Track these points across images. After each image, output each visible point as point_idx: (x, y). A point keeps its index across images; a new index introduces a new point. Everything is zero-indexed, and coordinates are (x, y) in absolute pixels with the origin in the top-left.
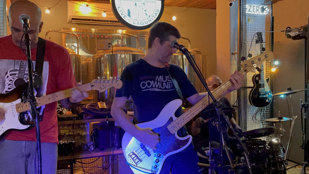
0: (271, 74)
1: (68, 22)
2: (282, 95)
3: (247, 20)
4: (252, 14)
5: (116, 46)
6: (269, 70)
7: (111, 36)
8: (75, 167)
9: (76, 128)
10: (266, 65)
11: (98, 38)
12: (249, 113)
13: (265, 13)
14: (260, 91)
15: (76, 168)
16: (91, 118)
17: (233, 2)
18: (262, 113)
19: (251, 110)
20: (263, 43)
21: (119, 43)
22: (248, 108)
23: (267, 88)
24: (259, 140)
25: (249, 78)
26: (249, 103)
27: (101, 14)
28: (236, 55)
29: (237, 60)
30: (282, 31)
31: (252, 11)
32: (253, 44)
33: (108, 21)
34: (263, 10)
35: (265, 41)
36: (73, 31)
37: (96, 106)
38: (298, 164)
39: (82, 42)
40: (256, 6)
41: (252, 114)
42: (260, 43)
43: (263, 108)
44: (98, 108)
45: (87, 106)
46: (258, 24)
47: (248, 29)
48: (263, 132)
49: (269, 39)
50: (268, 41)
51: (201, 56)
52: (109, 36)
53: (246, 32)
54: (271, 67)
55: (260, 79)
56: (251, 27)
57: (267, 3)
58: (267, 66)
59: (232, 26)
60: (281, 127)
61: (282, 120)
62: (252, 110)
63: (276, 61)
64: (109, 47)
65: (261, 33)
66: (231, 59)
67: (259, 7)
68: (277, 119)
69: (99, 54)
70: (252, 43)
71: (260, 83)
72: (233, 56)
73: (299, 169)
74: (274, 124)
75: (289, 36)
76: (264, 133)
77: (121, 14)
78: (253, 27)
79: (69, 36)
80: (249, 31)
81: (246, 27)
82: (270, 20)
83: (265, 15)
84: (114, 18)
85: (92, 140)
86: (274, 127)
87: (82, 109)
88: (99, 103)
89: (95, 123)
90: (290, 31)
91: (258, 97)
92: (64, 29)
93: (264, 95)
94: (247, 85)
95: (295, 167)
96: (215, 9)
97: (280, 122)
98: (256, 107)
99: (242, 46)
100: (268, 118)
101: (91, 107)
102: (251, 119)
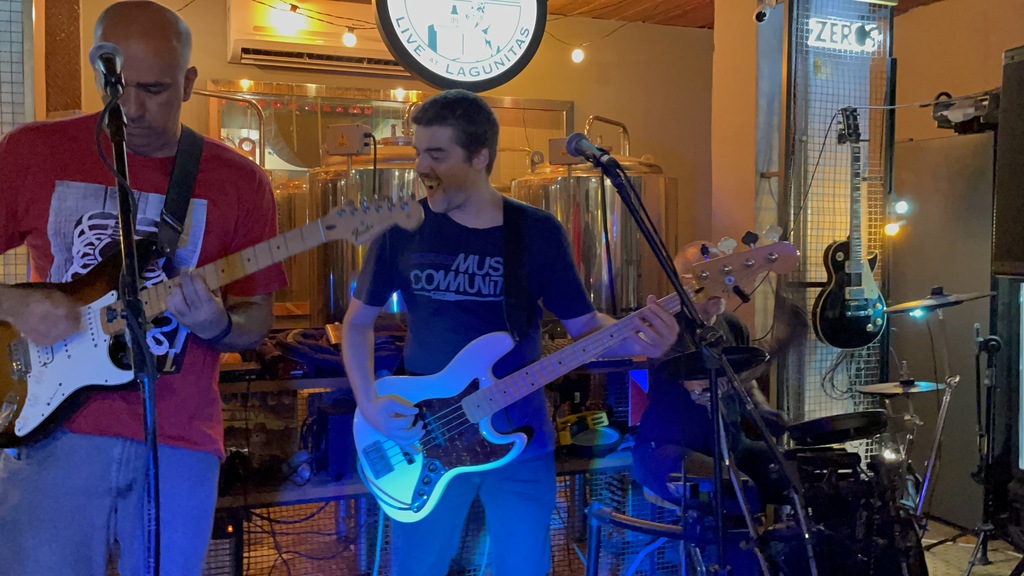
0: (884, 242)
1: (229, 59)
2: (917, 310)
3: (811, 68)
4: (829, 49)
5: (386, 142)
6: (878, 230)
7: (368, 109)
8: (249, 532)
9: (253, 406)
10: (870, 213)
11: (325, 114)
12: (813, 364)
13: (869, 46)
14: (847, 297)
15: (252, 535)
16: (305, 376)
17: (768, 8)
18: (854, 366)
19: (819, 357)
20: (861, 144)
21: (399, 133)
22: (807, 351)
23: (870, 288)
24: (837, 452)
25: (814, 254)
26: (813, 336)
27: (339, 36)
28: (774, 181)
29: (776, 197)
30: (922, 106)
31: (828, 40)
32: (827, 147)
33: (360, 60)
34: (863, 35)
35: (867, 138)
36: (245, 90)
37: (322, 337)
38: (964, 531)
39: (273, 127)
40: (840, 24)
41: (821, 368)
42: (851, 142)
43: (857, 351)
44: (325, 345)
45: (290, 336)
46: (846, 80)
47: (812, 97)
48: (851, 425)
49: (879, 130)
50: (879, 137)
51: (661, 181)
52: (362, 109)
53: (807, 107)
54: (884, 220)
55: (847, 257)
56: (825, 91)
57: (876, 16)
58: (873, 216)
59: (764, 85)
60: (908, 411)
61: (913, 390)
62: (821, 356)
63: (899, 200)
64: (367, 145)
65: (855, 110)
66: (757, 194)
67: (849, 27)
68: (895, 386)
69: (332, 169)
70: (824, 144)
71: (847, 271)
72: (765, 184)
73: (967, 546)
74: (887, 401)
75: (944, 123)
76: (856, 429)
77: (408, 41)
78: (830, 91)
79: (232, 105)
80: (818, 104)
81: (807, 92)
82: (885, 69)
83: (868, 53)
84: (382, 51)
85: (306, 447)
86: (887, 410)
87: (275, 346)
88: (329, 327)
89: (317, 390)
90: (948, 106)
91: (843, 315)
92: (216, 82)
93: (859, 308)
94: (808, 275)
95: (954, 540)
96: (711, 27)
97: (907, 395)
98: (836, 346)
99: (793, 152)
100: (873, 383)
101: (301, 339)
102: (818, 385)
